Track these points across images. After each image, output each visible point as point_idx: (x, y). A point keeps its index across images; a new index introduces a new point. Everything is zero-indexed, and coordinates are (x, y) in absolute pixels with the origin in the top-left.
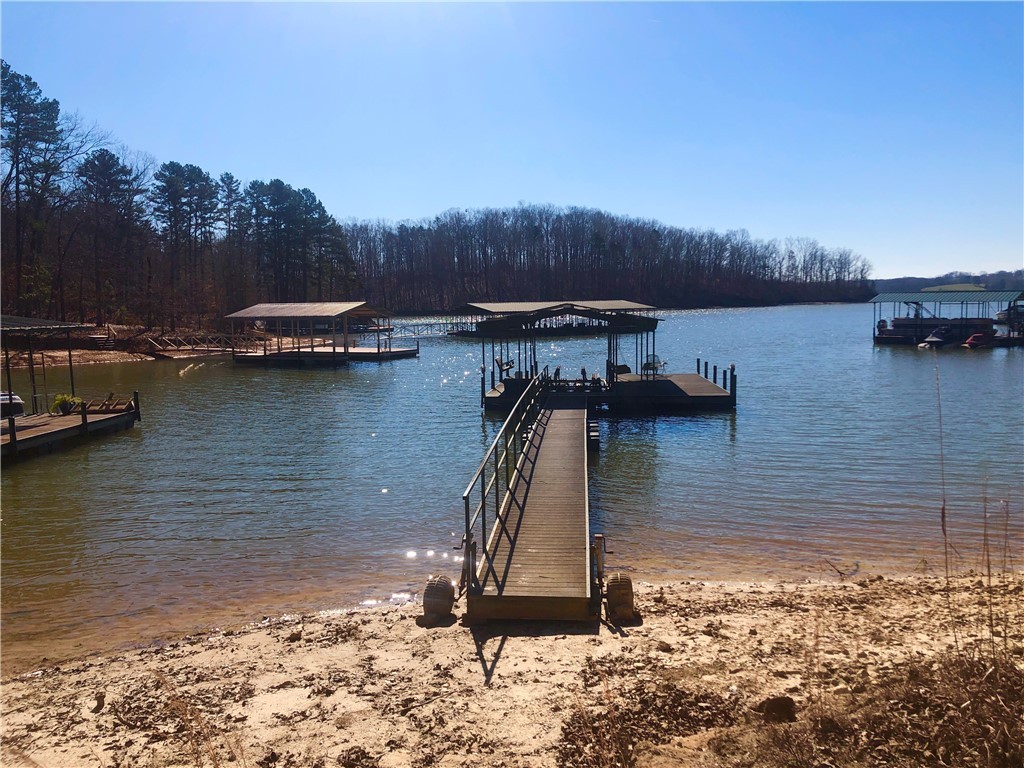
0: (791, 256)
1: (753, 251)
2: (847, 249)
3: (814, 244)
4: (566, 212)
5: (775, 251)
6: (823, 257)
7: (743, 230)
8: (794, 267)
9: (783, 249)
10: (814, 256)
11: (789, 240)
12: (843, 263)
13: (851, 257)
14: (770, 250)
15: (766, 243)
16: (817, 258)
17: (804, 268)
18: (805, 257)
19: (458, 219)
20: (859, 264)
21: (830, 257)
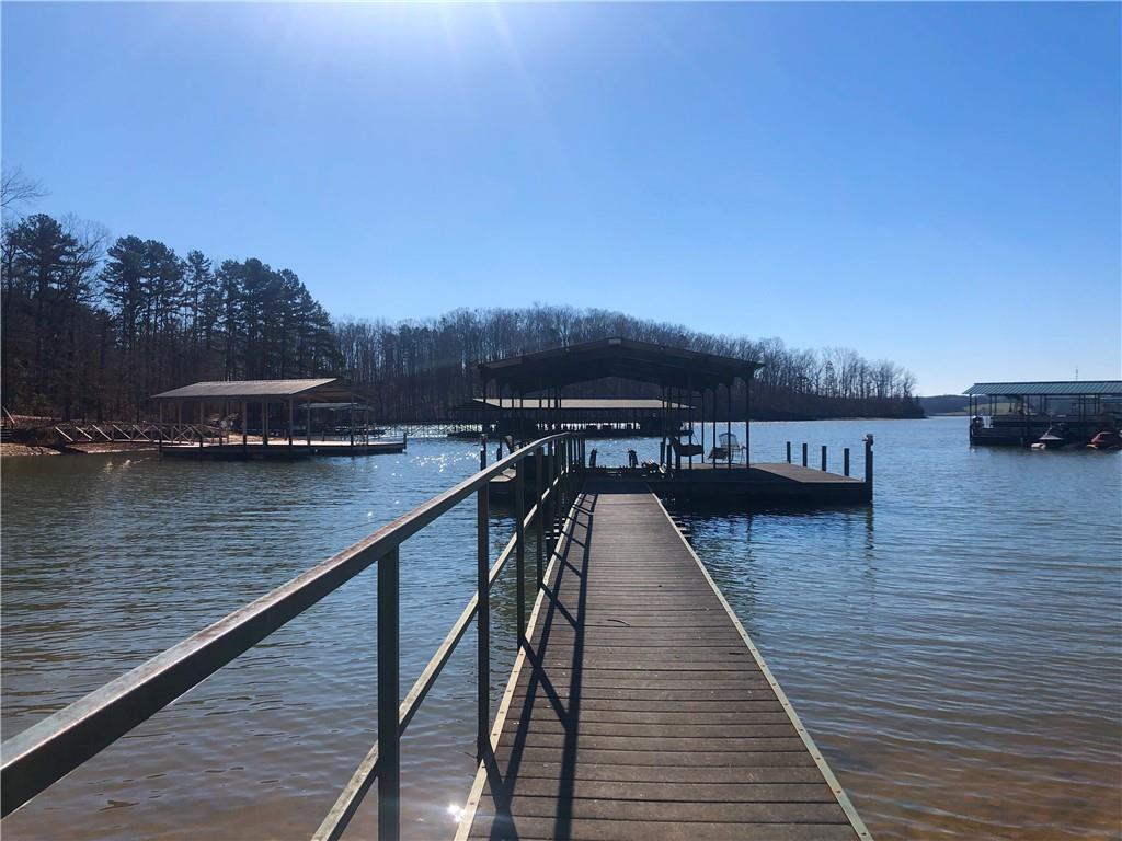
0: (829, 367)
1: (788, 361)
2: (889, 360)
3: (853, 355)
4: (586, 314)
5: (812, 361)
6: (863, 368)
7: (777, 339)
8: (832, 380)
9: (820, 360)
10: (853, 368)
11: (827, 350)
12: (885, 376)
13: (893, 370)
14: (807, 360)
15: (802, 352)
16: (856, 370)
17: (844, 381)
18: (844, 368)
19: (467, 319)
20: (902, 377)
21: (871, 370)
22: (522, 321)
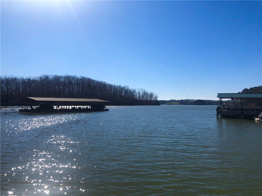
0: (139, 93)
1: (130, 91)
2: (152, 92)
3: (145, 90)
4: (80, 78)
5: (136, 92)
6: (147, 93)
7: (128, 86)
9: (137, 91)
10: (145, 93)
11: (139, 89)
12: (151, 95)
13: (153, 94)
14: (134, 91)
15: (133, 89)
16: (145, 94)
17: (142, 96)
18: (142, 93)
19: (47, 77)
20: (155, 96)
22: (62, 79)
